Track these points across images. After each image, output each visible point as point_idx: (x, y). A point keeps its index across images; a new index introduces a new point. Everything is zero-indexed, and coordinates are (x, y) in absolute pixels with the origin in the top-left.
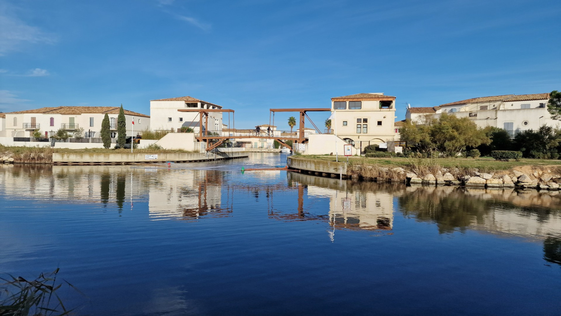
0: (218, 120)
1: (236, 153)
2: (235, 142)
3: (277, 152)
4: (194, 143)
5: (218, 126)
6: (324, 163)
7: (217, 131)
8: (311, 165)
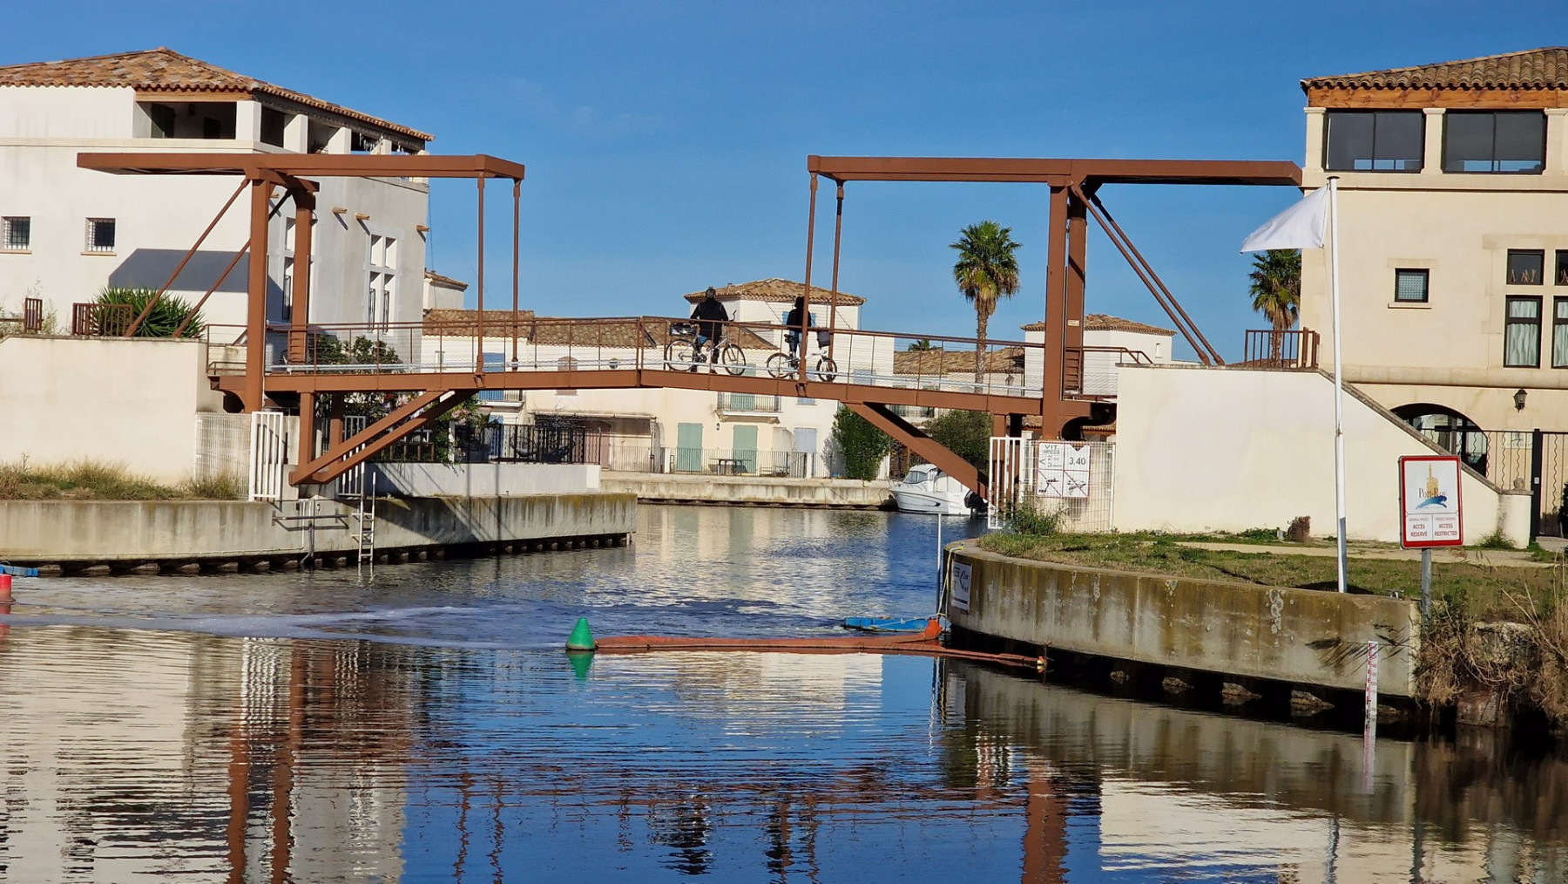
0: (389, 241)
1: (528, 503)
2: (519, 419)
3: (859, 507)
4: (196, 421)
5: (391, 286)
6: (1232, 602)
7: (385, 326)
8: (1131, 620)
